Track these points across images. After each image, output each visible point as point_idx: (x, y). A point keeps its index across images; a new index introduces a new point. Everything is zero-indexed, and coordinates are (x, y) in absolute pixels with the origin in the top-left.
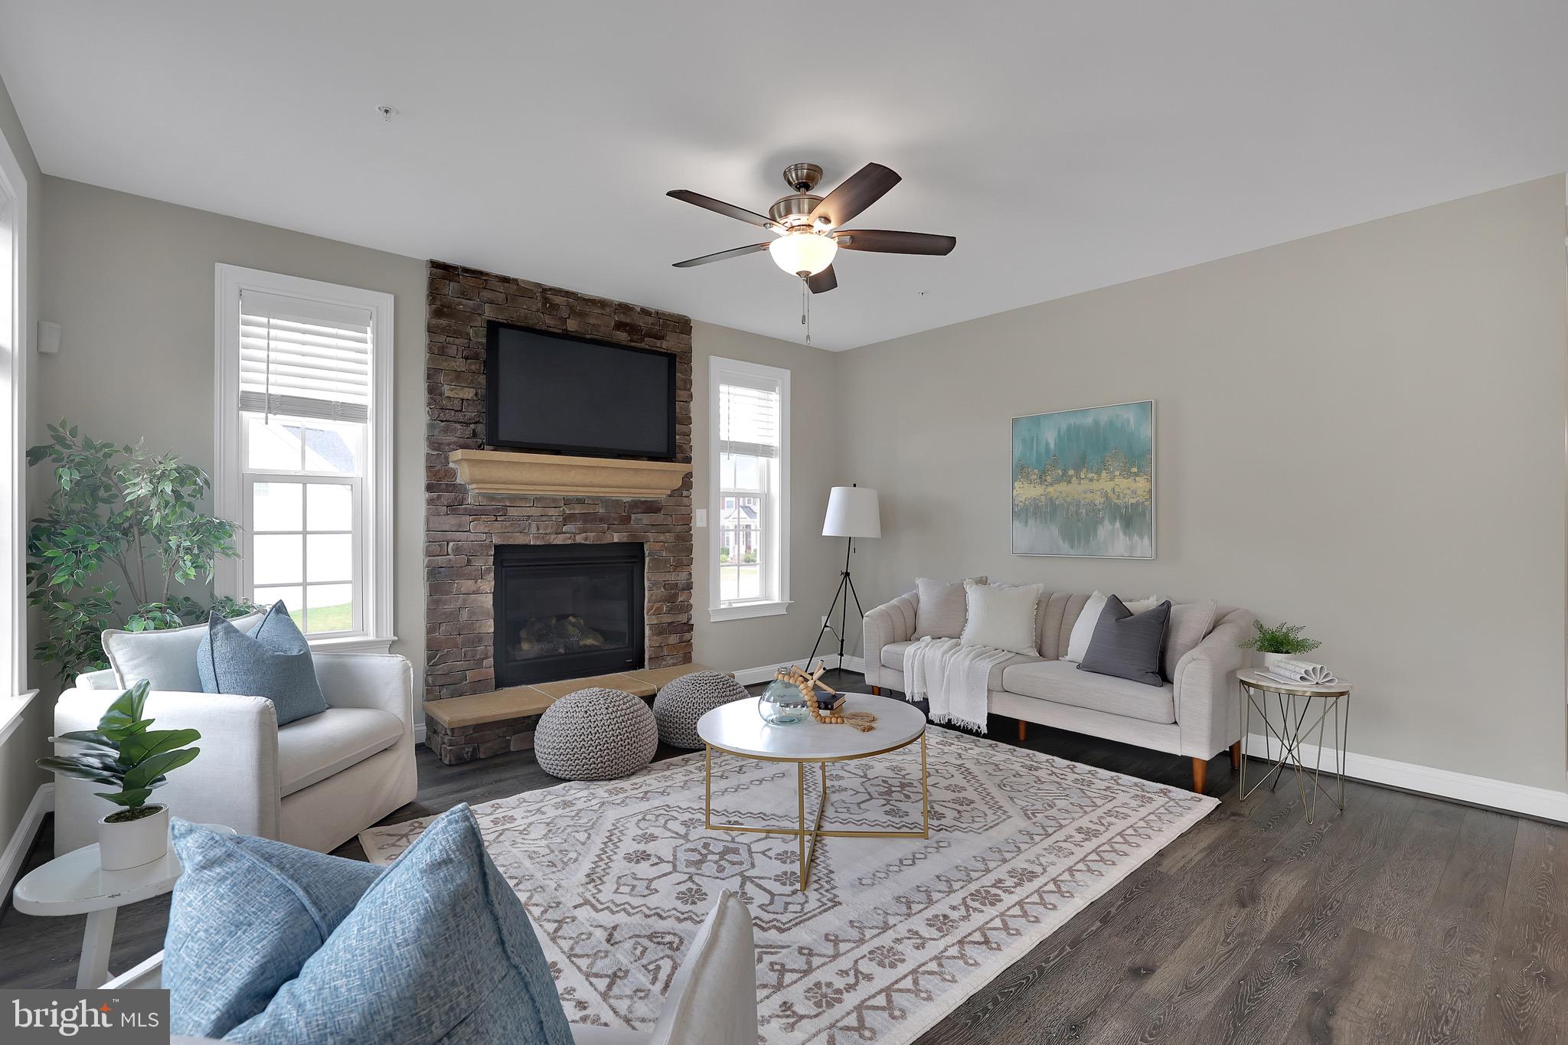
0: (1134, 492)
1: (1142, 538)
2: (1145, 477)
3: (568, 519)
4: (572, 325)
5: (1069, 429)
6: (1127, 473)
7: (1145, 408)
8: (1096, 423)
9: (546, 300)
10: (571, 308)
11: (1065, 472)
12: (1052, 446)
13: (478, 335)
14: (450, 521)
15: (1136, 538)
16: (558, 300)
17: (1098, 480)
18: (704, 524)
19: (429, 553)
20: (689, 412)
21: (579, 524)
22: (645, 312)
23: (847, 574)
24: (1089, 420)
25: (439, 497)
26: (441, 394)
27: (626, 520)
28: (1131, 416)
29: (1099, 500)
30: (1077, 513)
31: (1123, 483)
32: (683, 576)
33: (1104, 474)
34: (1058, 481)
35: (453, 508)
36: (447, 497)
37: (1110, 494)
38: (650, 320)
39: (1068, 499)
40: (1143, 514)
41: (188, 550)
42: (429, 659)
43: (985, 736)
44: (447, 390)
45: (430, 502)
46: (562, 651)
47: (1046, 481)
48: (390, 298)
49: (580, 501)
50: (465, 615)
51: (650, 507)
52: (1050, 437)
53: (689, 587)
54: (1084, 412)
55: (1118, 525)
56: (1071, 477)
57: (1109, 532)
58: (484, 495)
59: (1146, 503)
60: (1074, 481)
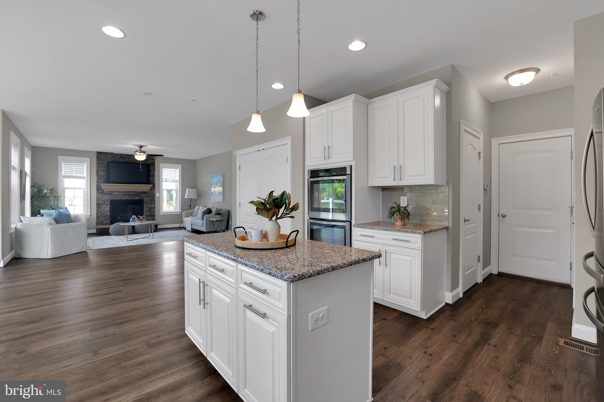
3: (125, 195)
4: (126, 160)
9: (121, 156)
10: (126, 157)
13: (106, 163)
14: (101, 196)
16: (123, 156)
18: (159, 196)
19: (97, 201)
20: (154, 174)
21: (128, 196)
23: (190, 206)
25: (98, 191)
26: (99, 174)
27: (140, 195)
29: (218, 191)
31: (220, 188)
32: (153, 206)
35: (101, 193)
36: (100, 191)
41: (53, 200)
42: (97, 219)
43: (191, 232)
44: (100, 173)
45: (97, 192)
46: (125, 219)
48: (89, 158)
49: (129, 192)
50: (104, 212)
51: (145, 193)
53: (154, 208)
58: (108, 191)
60: (216, 188)
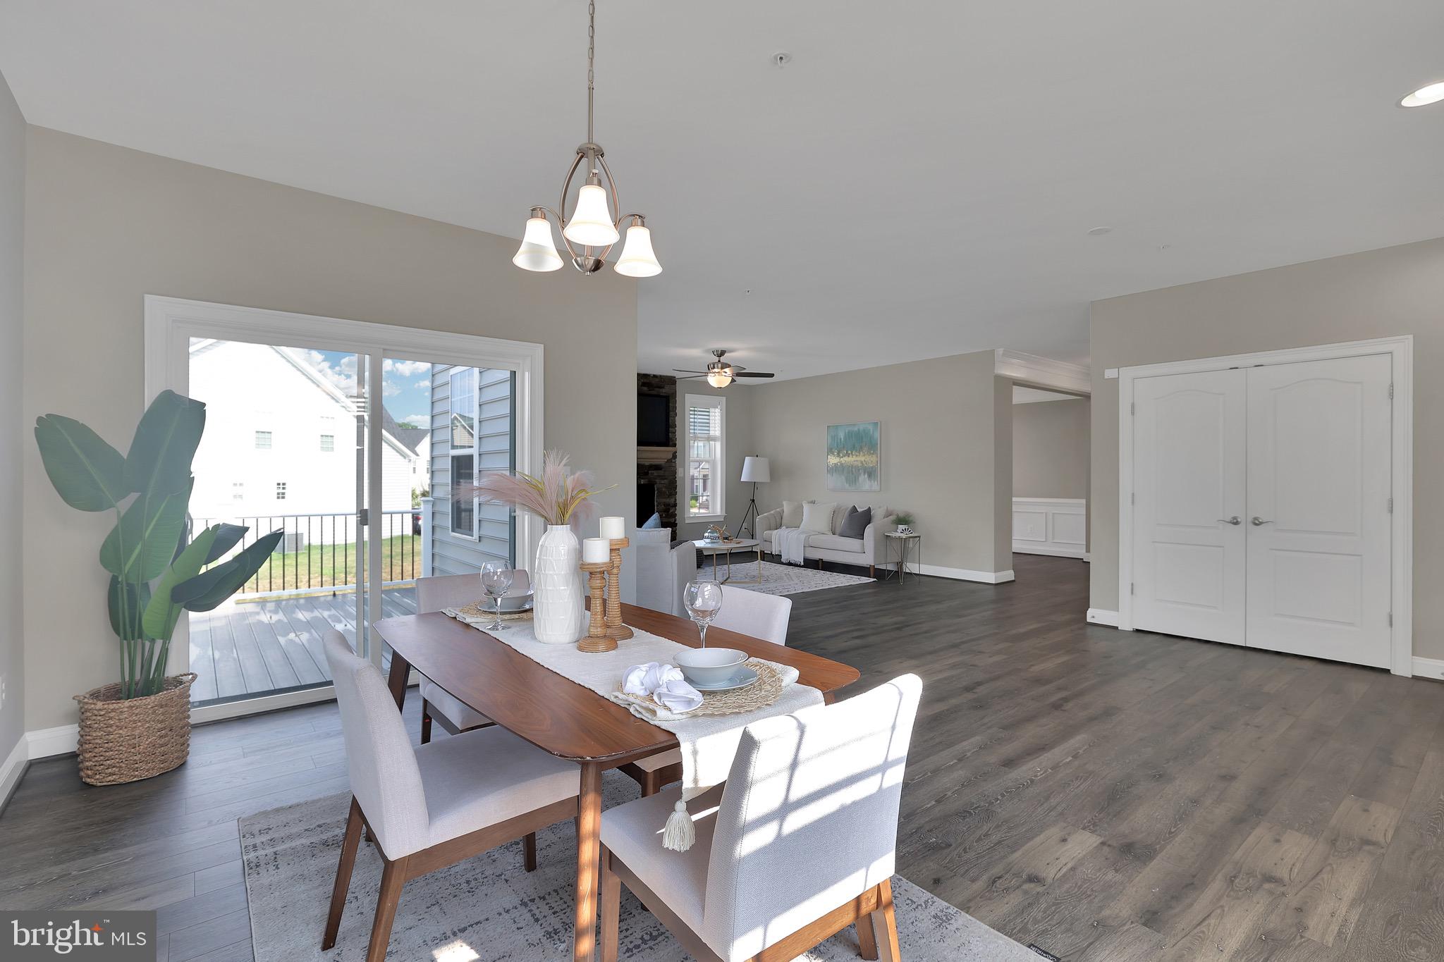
0: (872, 461)
1: (874, 481)
2: (876, 455)
5: (849, 432)
6: (870, 453)
7: (876, 424)
8: (859, 430)
11: (847, 451)
12: (843, 439)
15: (872, 482)
17: (860, 456)
18: (682, 475)
20: (675, 421)
22: (655, 376)
23: (753, 501)
24: (856, 429)
27: (647, 474)
28: (871, 428)
30: (852, 471)
32: (673, 500)
33: (862, 453)
34: (845, 455)
37: (864, 462)
38: (657, 380)
39: (849, 464)
40: (876, 471)
43: (802, 567)
47: (840, 455)
51: (657, 467)
52: (842, 435)
54: (854, 425)
55: (866, 476)
56: (849, 454)
57: (863, 478)
59: (877, 466)
60: (851, 456)
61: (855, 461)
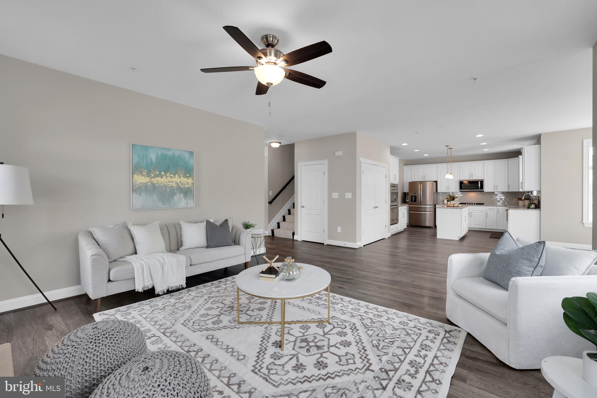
0: (188, 183)
1: (190, 200)
2: (191, 178)
5: (162, 155)
6: (185, 176)
7: (191, 153)
8: (174, 155)
11: (160, 172)
12: (154, 161)
15: (188, 200)
17: (174, 178)
24: (170, 153)
28: (187, 155)
29: (175, 185)
30: (165, 190)
31: (184, 180)
33: (177, 176)
34: (157, 176)
37: (179, 183)
39: (162, 185)
40: (191, 191)
47: (151, 175)
52: (153, 156)
54: (169, 149)
55: (182, 195)
56: (163, 175)
57: (179, 198)
59: (192, 188)
60: (164, 177)
61: (169, 182)
